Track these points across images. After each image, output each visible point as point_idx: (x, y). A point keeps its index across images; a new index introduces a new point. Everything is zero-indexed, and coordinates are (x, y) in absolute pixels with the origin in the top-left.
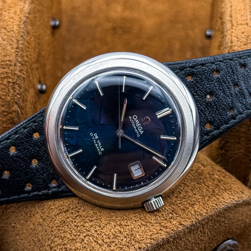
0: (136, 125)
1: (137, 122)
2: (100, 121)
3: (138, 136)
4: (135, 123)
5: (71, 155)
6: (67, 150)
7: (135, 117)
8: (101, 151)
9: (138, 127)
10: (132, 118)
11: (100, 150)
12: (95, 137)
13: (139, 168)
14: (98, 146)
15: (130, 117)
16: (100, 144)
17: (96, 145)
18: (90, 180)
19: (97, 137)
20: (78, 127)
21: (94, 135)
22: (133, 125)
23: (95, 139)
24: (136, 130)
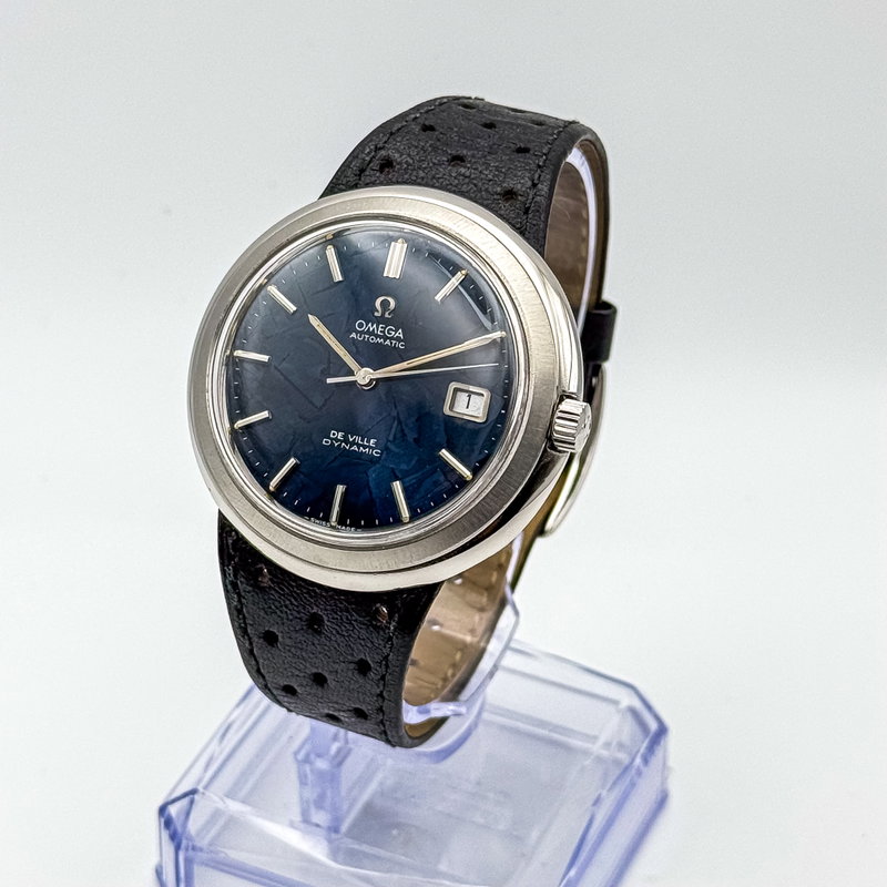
0: (377, 336)
1: (372, 327)
2: (313, 405)
3: (401, 346)
4: (372, 333)
5: (334, 518)
6: (319, 519)
7: (361, 325)
8: (373, 449)
9: (384, 332)
10: (357, 332)
11: (370, 447)
12: (337, 440)
13: (469, 396)
14: (359, 446)
15: (354, 335)
16: (358, 439)
17: (355, 448)
18: (414, 516)
19: (340, 435)
20: (292, 459)
21: (332, 439)
22: (373, 340)
23: (342, 442)
24: (388, 342)
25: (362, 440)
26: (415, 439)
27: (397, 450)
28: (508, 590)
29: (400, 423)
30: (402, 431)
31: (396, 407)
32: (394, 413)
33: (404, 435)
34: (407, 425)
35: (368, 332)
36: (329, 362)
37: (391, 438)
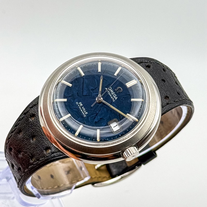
0: (111, 94)
1: (112, 91)
2: (83, 93)
3: (114, 101)
4: (111, 92)
7: (110, 88)
8: (85, 114)
9: (113, 94)
11: (85, 113)
12: (80, 105)
13: (117, 125)
14: (83, 111)
16: (84, 109)
17: (82, 110)
18: (78, 136)
19: (81, 105)
20: (66, 99)
21: (79, 104)
22: (109, 94)
23: (80, 106)
24: (112, 97)
25: (85, 111)
26: (96, 122)
27: (90, 120)
28: (74, 187)
29: (96, 115)
30: (95, 117)
31: (99, 111)
32: (97, 112)
33: (95, 118)
34: (97, 117)
35: (110, 91)
36: (95, 89)
37: (91, 116)
